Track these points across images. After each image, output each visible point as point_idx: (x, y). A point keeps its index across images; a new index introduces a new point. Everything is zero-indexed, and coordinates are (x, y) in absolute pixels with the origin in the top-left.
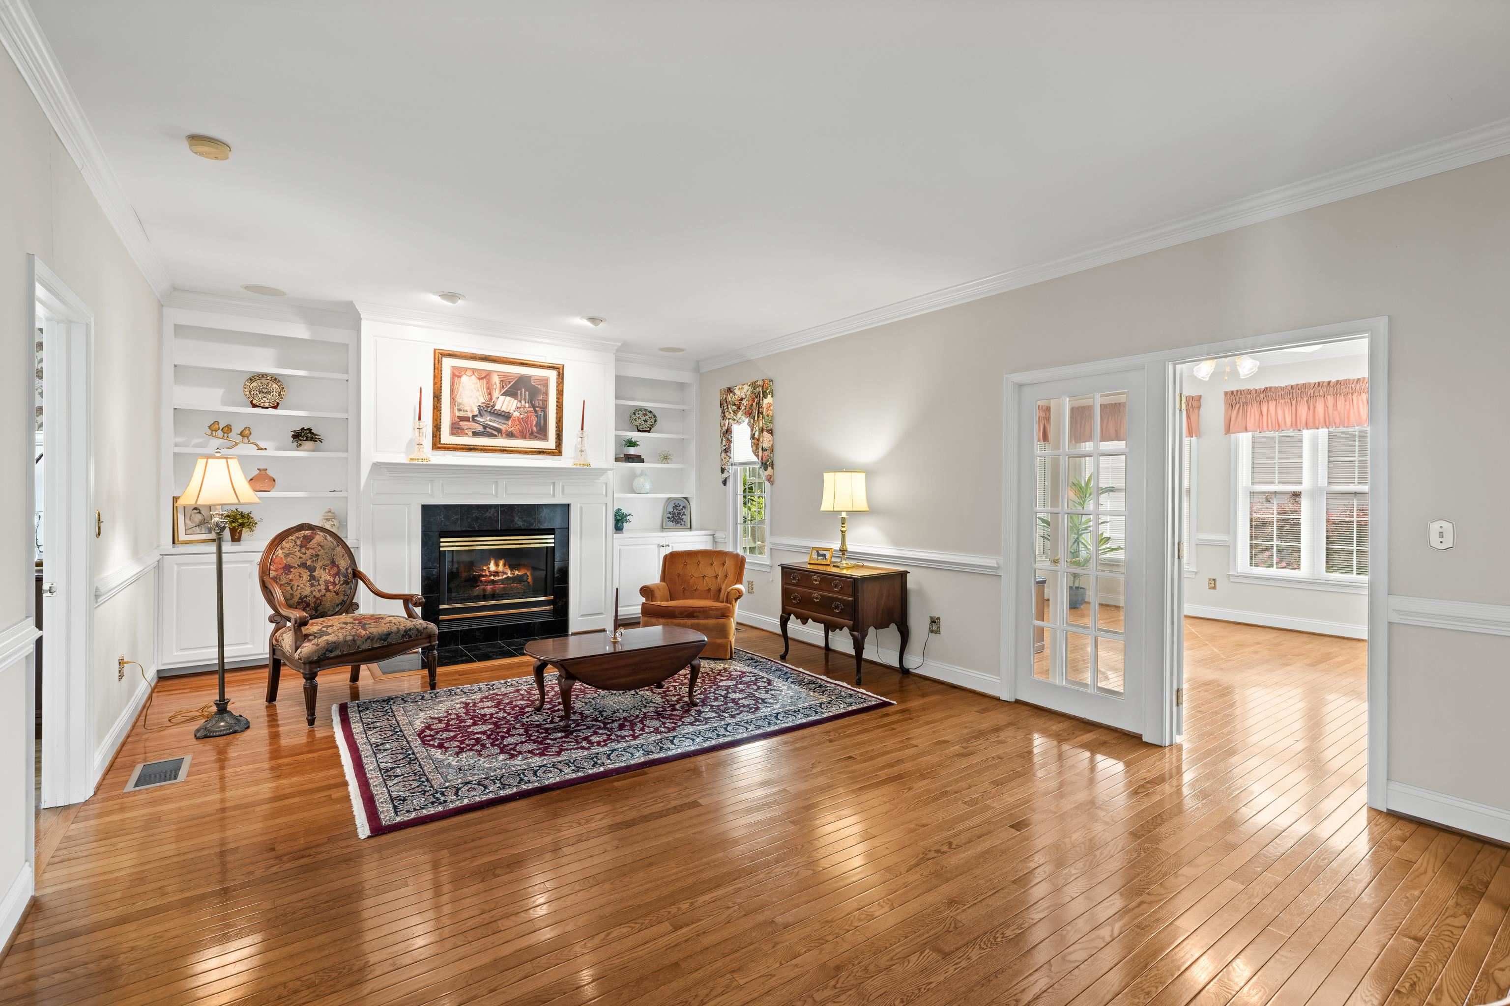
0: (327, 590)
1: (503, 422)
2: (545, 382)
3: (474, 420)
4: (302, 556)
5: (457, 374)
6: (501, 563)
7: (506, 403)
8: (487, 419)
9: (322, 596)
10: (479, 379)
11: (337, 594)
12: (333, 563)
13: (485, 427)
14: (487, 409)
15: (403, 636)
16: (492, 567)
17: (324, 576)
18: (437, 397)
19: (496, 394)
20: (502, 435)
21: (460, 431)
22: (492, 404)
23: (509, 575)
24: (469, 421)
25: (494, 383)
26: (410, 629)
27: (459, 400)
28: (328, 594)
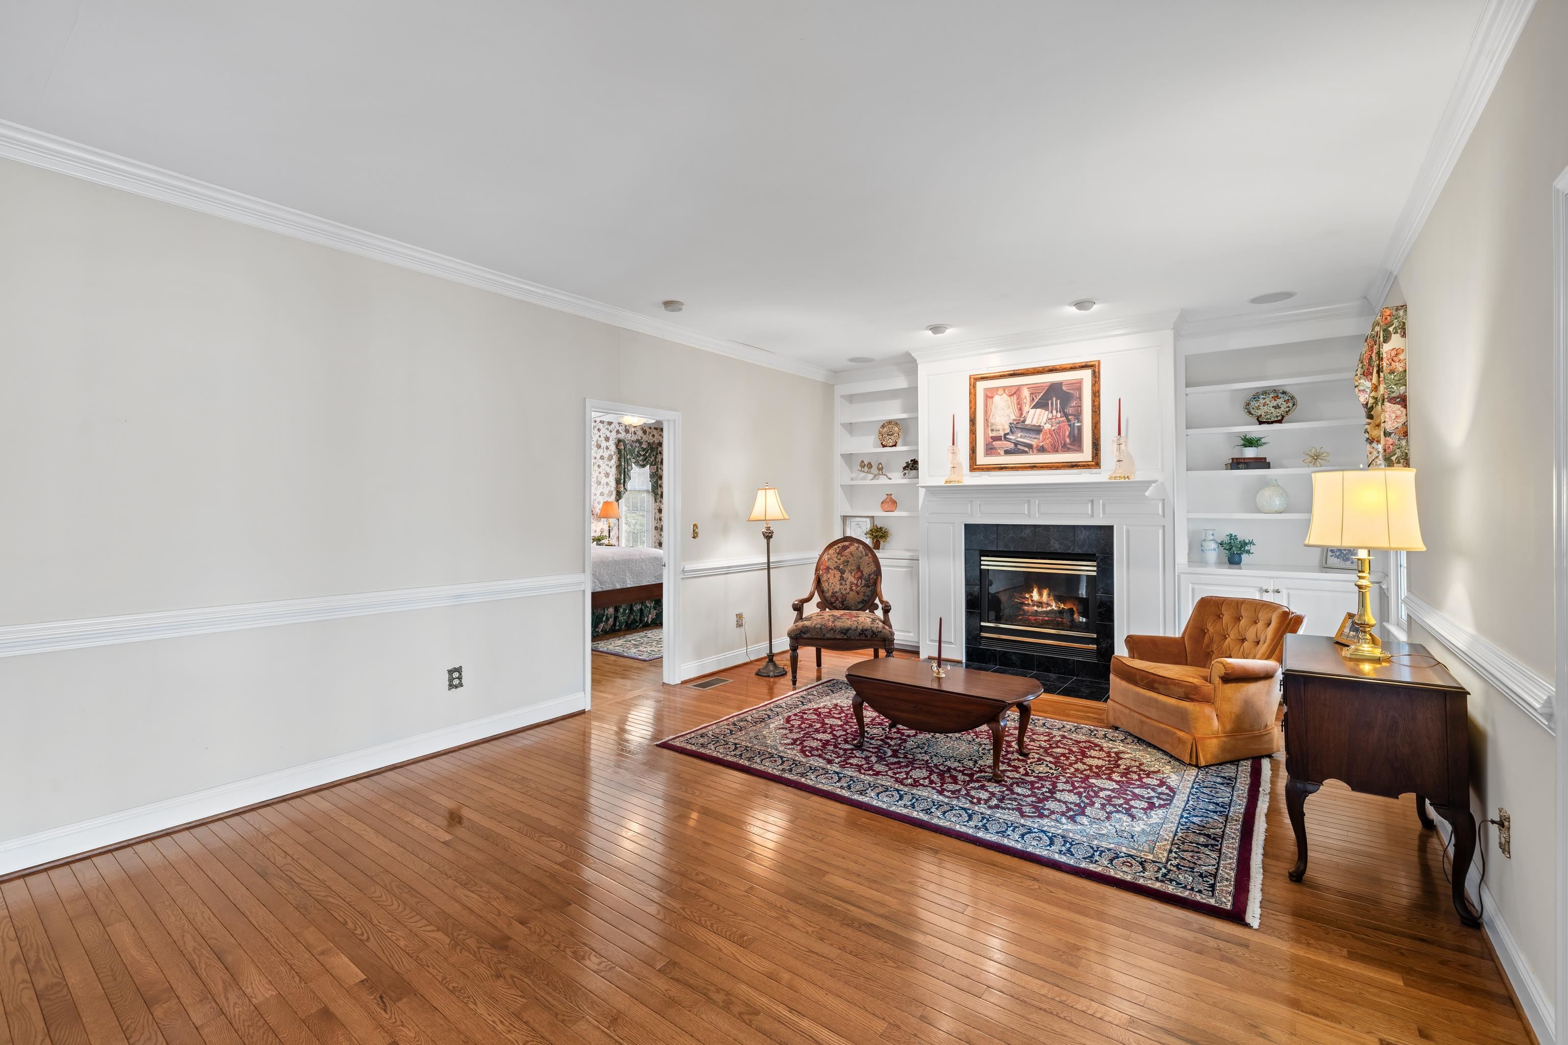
0: (851, 590)
1: (1034, 436)
2: (1078, 385)
3: (1006, 439)
4: (837, 560)
5: (988, 397)
6: (1045, 592)
7: (1036, 415)
8: (1019, 436)
9: (846, 593)
10: (1010, 396)
11: (858, 594)
12: (859, 568)
13: (1016, 444)
14: (1019, 425)
15: (860, 634)
16: (1035, 595)
17: (850, 578)
18: (973, 421)
19: (1026, 408)
20: (1033, 451)
21: (993, 451)
22: (1022, 419)
23: (1054, 607)
24: (1001, 440)
25: (1023, 397)
26: (866, 630)
27: (992, 420)
28: (851, 593)
